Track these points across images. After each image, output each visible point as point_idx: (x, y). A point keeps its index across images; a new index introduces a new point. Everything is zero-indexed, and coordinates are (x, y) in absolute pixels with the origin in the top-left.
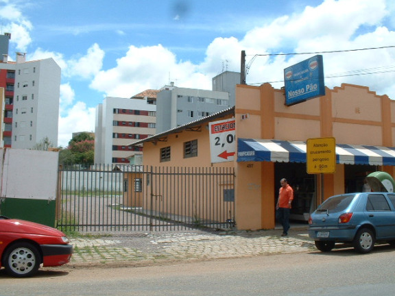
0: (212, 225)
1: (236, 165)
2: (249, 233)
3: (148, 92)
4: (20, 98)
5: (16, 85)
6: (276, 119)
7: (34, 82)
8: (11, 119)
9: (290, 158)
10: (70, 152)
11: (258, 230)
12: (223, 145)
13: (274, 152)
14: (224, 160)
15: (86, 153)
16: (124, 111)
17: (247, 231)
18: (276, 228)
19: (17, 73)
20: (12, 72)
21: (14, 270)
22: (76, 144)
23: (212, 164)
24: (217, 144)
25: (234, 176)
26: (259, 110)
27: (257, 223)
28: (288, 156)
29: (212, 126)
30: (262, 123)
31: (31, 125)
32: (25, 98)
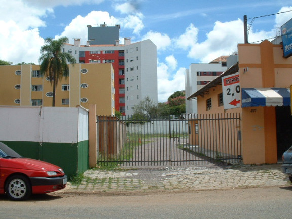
0: (228, 160)
1: (241, 111)
2: (252, 167)
3: (222, 57)
4: (129, 70)
5: (125, 61)
6: (276, 70)
7: (137, 58)
8: (124, 85)
9: (284, 102)
10: (168, 106)
11: (261, 165)
12: (233, 95)
13: (269, 99)
14: (234, 107)
15: (180, 106)
16: (205, 74)
17: (252, 165)
18: (278, 163)
19: (125, 52)
20: (122, 52)
21: (12, 195)
22: (172, 100)
23: (225, 111)
24: (228, 94)
25: (240, 120)
26: (260, 63)
27: (261, 158)
28: (282, 101)
29: (224, 79)
30: (263, 74)
31: (138, 88)
32: (132, 69)
